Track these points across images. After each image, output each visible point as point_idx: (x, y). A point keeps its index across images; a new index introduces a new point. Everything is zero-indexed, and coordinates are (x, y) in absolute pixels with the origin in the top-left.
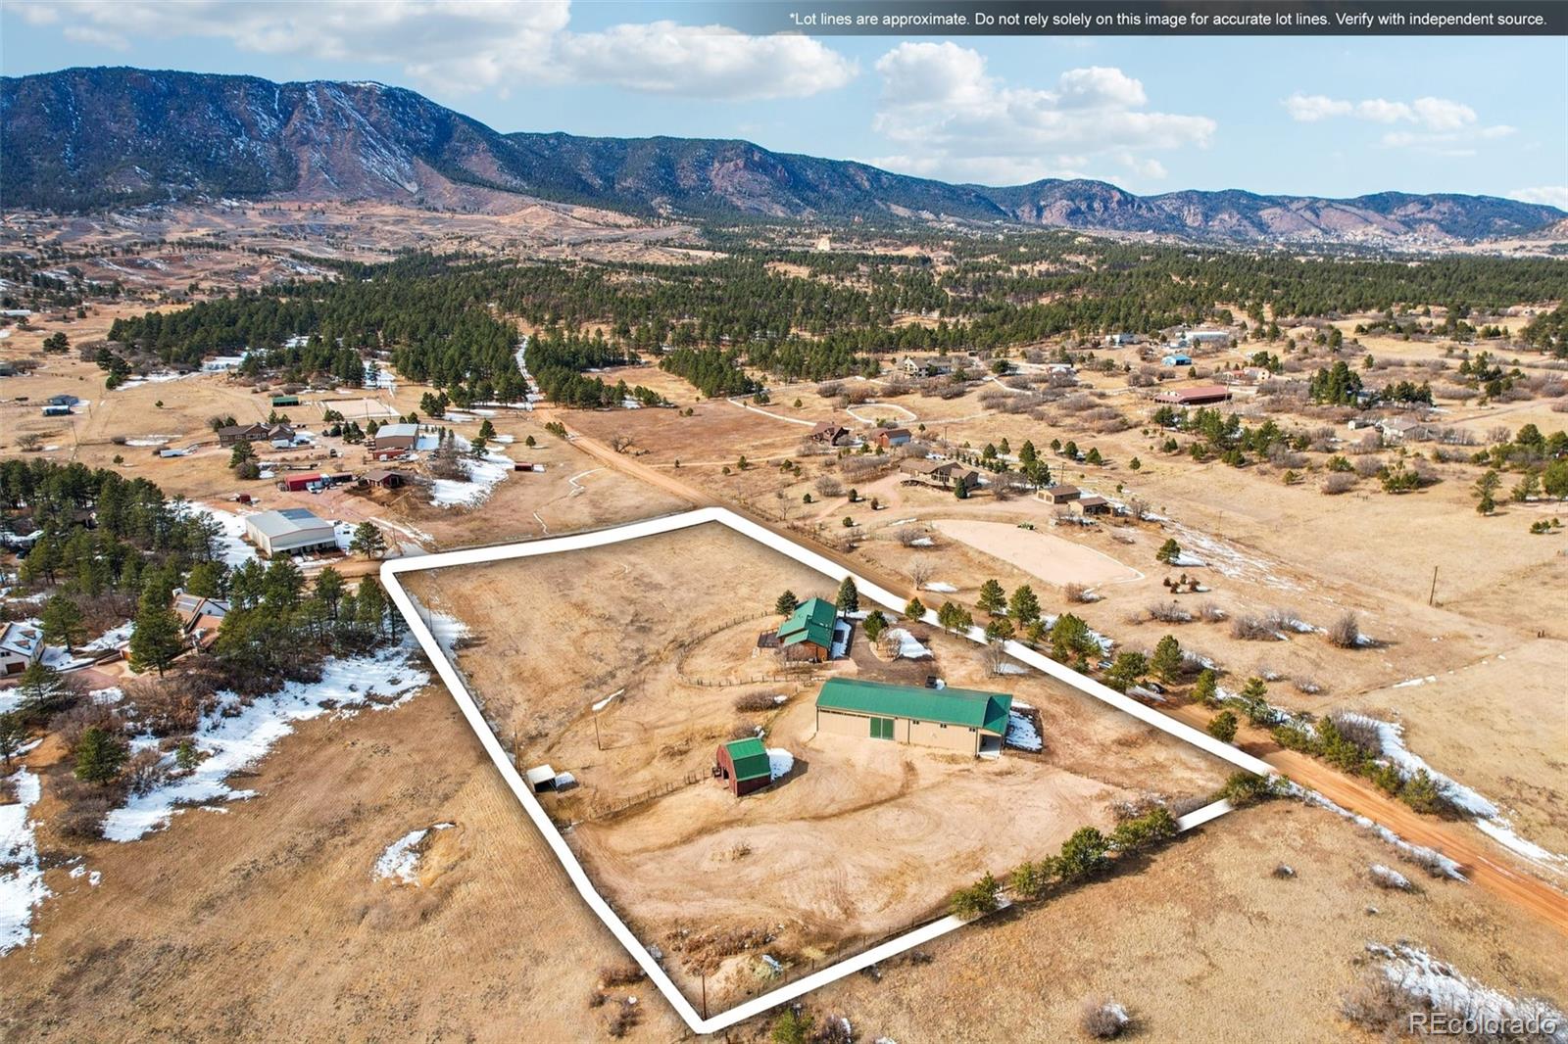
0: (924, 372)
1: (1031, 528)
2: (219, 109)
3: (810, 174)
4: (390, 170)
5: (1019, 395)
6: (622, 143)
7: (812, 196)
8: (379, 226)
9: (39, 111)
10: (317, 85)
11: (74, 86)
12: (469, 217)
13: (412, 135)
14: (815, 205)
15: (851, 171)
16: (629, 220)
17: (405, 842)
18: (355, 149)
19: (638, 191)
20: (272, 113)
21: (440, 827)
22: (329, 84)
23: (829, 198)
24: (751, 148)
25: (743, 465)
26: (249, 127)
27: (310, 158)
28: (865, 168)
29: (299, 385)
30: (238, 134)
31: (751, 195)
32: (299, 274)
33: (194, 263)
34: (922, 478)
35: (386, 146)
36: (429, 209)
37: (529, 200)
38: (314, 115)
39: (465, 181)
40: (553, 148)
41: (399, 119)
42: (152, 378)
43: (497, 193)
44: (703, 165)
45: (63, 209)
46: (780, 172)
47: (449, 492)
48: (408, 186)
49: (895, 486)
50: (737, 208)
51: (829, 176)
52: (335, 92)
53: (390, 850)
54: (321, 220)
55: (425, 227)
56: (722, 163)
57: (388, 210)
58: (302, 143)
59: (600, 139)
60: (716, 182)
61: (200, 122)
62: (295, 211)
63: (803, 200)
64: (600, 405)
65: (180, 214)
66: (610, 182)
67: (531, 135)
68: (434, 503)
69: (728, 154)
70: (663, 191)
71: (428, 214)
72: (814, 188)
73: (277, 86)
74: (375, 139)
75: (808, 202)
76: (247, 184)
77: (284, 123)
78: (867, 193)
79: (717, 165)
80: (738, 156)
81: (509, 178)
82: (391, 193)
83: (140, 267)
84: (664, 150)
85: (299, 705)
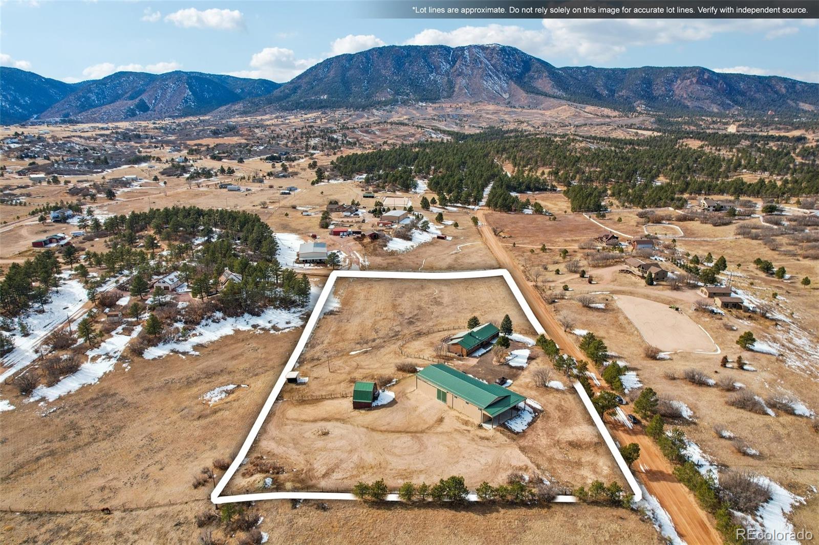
0: (711, 209)
1: (677, 309)
2: (426, 61)
3: (742, 85)
4: (497, 88)
5: (767, 228)
6: (624, 71)
7: (740, 98)
8: (484, 115)
9: (358, 67)
10: (470, 47)
11: (373, 56)
12: (530, 111)
13: (511, 70)
14: (742, 104)
15: (774, 82)
16: (616, 113)
17: (225, 388)
18: (482, 77)
19: (627, 97)
20: (448, 62)
21: (243, 386)
22: (476, 47)
23: (752, 100)
24: (703, 71)
25: (544, 249)
26: (436, 69)
27: (461, 82)
28: (785, 80)
29: (381, 189)
30: (432, 72)
31: (698, 99)
32: (431, 137)
33: (391, 132)
34: (633, 269)
35: (497, 76)
36: (511, 107)
37: (563, 102)
38: (466, 62)
39: (533, 92)
40: (584, 75)
41: (506, 62)
42: (332, 182)
43: (548, 98)
44: (670, 82)
45: (357, 108)
46: (721, 85)
47: (397, 245)
48: (504, 96)
49: (615, 272)
50: (688, 107)
51: (756, 86)
52: (477, 50)
53: (217, 389)
54: (459, 112)
55: (506, 116)
56: (682, 80)
57: (491, 107)
58: (458, 75)
59: (611, 69)
60: (677, 92)
61: (416, 68)
62: (448, 107)
63: (733, 101)
64: (511, 211)
65: (400, 109)
66: (612, 92)
67: (573, 68)
68: (385, 249)
69: (688, 75)
70: (642, 97)
71: (510, 109)
72: (743, 94)
73: (452, 49)
74: (493, 72)
75: (736, 102)
76: (431, 96)
77: (452, 67)
78: (783, 96)
79: (679, 82)
80: (694, 76)
81: (556, 91)
82: (494, 99)
83: (369, 133)
84: (648, 74)
85: (244, 324)
